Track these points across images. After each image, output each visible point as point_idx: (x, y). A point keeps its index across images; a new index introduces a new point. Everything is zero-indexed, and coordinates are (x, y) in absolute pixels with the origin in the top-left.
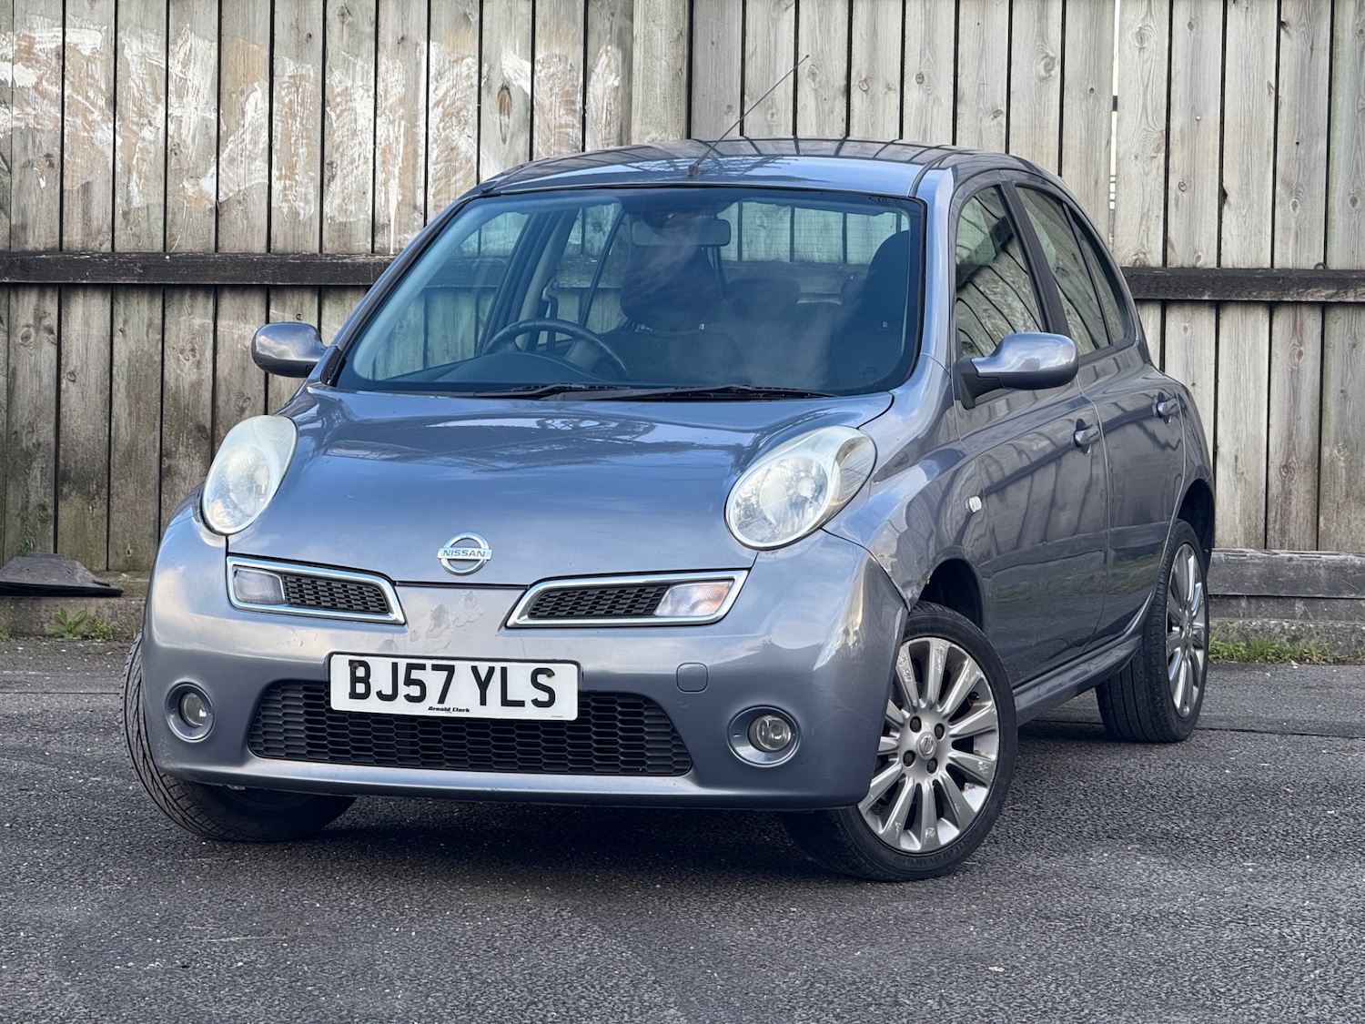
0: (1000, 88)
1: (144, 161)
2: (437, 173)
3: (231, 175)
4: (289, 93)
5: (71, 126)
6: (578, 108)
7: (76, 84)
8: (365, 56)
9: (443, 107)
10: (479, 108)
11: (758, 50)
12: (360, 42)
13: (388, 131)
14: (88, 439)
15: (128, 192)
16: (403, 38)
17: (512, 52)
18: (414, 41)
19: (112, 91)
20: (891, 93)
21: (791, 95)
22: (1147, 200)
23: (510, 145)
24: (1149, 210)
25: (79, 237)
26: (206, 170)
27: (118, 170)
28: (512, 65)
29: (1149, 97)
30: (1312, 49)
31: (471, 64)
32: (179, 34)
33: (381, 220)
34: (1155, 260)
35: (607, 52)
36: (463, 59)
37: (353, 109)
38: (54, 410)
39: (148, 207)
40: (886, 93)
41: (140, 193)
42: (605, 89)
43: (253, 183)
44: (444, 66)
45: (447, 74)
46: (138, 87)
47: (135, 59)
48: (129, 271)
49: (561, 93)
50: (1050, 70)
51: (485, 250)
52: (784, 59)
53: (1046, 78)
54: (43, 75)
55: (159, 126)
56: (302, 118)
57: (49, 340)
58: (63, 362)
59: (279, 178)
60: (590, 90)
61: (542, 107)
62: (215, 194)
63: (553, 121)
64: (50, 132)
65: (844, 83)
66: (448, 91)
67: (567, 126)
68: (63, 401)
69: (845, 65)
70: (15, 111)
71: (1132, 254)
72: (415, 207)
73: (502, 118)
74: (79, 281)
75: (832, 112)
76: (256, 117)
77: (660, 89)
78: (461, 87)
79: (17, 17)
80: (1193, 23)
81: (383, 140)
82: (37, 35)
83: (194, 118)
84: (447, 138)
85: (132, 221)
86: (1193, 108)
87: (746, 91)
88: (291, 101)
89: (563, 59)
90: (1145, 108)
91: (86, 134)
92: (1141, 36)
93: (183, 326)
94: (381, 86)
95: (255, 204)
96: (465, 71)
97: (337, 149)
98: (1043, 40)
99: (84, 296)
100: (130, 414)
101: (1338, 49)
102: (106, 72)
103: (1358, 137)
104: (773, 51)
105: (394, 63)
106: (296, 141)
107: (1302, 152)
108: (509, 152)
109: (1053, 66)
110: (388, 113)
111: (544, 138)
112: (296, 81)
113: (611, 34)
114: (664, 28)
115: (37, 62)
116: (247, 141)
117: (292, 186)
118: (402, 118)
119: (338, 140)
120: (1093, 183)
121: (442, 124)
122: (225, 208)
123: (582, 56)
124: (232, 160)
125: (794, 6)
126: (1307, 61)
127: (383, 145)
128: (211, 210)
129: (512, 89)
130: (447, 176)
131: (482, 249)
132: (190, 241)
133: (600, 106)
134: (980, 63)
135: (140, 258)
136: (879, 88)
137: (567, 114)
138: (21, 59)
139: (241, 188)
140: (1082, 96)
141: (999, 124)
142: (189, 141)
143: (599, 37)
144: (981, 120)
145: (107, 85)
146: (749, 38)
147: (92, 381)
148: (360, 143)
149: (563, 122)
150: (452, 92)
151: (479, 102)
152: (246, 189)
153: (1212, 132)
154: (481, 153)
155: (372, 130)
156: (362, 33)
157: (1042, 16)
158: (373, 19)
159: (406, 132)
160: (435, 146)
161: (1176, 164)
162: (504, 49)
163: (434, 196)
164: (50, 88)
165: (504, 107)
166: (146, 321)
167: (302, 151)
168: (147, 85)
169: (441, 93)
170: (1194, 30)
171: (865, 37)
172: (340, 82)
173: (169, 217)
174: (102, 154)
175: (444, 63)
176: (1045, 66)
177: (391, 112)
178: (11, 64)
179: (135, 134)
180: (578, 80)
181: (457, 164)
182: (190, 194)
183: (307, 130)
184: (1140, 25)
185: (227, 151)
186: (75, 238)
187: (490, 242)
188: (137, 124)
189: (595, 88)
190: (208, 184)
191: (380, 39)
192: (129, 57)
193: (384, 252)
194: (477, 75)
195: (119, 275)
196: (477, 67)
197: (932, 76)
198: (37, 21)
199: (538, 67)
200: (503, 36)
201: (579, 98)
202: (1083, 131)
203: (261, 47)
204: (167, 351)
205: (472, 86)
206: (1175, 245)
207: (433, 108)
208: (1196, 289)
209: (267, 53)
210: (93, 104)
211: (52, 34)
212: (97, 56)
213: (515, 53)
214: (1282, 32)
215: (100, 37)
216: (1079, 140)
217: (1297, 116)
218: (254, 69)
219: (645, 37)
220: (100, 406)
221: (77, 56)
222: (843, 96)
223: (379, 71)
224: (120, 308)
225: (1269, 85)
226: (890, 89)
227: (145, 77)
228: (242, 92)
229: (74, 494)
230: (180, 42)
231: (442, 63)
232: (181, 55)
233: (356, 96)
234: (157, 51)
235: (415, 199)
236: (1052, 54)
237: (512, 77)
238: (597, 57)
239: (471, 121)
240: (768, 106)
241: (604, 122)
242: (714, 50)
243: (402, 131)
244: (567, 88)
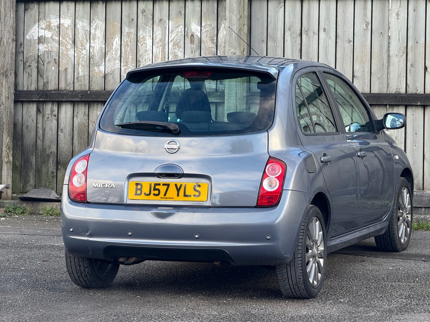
0: (351, 33)
1: (83, 61)
3: (109, 65)
4: (126, 38)
5: (61, 50)
6: (215, 42)
7: (63, 36)
8: (149, 26)
9: (173, 42)
10: (184, 42)
11: (272, 21)
12: (148, 21)
13: (156, 50)
14: (66, 151)
15: (78, 71)
16: (161, 20)
17: (194, 24)
18: (164, 20)
19: (74, 38)
21: (283, 36)
22: (400, 70)
23: (194, 54)
24: (400, 74)
25: (64, 86)
26: (101, 64)
27: (75, 64)
28: (195, 28)
29: (400, 34)
31: (182, 28)
32: (94, 20)
34: (403, 91)
35: (224, 23)
36: (179, 26)
37: (146, 43)
38: (56, 141)
39: (84, 76)
40: (313, 35)
41: (82, 71)
42: (223, 35)
43: (115, 67)
45: (174, 31)
46: (81, 37)
47: (81, 28)
48: (77, 96)
49: (210, 37)
50: (367, 27)
52: (280, 24)
53: (366, 29)
54: (53, 33)
55: (88, 49)
56: (130, 46)
57: (55, 119)
58: (59, 126)
59: (123, 66)
60: (219, 35)
61: (204, 41)
62: (104, 72)
63: (207, 46)
64: (55, 52)
65: (300, 32)
66: (175, 37)
67: (211, 48)
68: (59, 139)
69: (300, 26)
70: (45, 45)
71: (395, 89)
73: (191, 45)
74: (62, 100)
75: (296, 42)
76: (116, 46)
78: (179, 35)
79: (46, 15)
80: (415, 9)
81: (155, 53)
82: (52, 21)
83: (98, 47)
84: (174, 52)
85: (79, 80)
86: (415, 38)
87: (268, 35)
88: (127, 41)
89: (210, 25)
90: (399, 39)
91: (66, 52)
92: (398, 15)
93: (94, 114)
94: (154, 35)
95: (116, 75)
96: (180, 30)
97: (141, 56)
98: (365, 16)
99: (65, 105)
100: (79, 143)
102: (72, 32)
104: (277, 22)
105: (158, 28)
106: (128, 54)
109: (369, 25)
111: (205, 52)
112: (129, 34)
113: (225, 17)
114: (235, 15)
115: (52, 29)
116: (114, 54)
117: (127, 68)
118: (161, 46)
119: (141, 53)
120: (382, 65)
121: (173, 48)
122: (107, 76)
123: (216, 24)
124: (109, 60)
125: (283, 6)
127: (155, 55)
128: (103, 76)
129: (195, 36)
132: (97, 87)
133: (222, 41)
134: (344, 24)
135: (81, 92)
136: (311, 34)
137: (212, 44)
138: (47, 28)
139: (112, 69)
140: (378, 35)
141: (351, 45)
142: (96, 54)
143: (221, 19)
144: (345, 44)
145: (72, 37)
146: (269, 17)
147: (67, 132)
148: (148, 54)
149: (210, 46)
151: (184, 40)
152: (113, 69)
153: (422, 47)
155: (152, 50)
156: (149, 18)
157: (365, 8)
158: (152, 13)
159: (162, 50)
160: (171, 55)
161: (410, 58)
162: (192, 23)
164: (55, 38)
165: (192, 42)
166: (83, 113)
167: (130, 57)
168: (84, 36)
169: (172, 37)
170: (416, 12)
171: (306, 16)
172: (142, 34)
173: (90, 79)
174: (71, 59)
175: (174, 28)
176: (366, 25)
177: (157, 44)
178: (44, 30)
179: (80, 52)
180: (215, 32)
182: (97, 71)
183: (132, 50)
184: (397, 11)
185: (108, 57)
186: (62, 86)
188: (81, 49)
189: (220, 35)
190: (102, 68)
191: (154, 20)
192: (79, 27)
194: (184, 31)
195: (74, 98)
196: (184, 29)
197: (328, 29)
198: (52, 16)
199: (202, 28)
200: (191, 18)
201: (215, 38)
202: (379, 48)
203: (118, 23)
204: (90, 122)
205: (182, 35)
206: (410, 86)
207: (170, 42)
208: (415, 101)
209: (120, 25)
210: (68, 43)
211: (56, 20)
212: (69, 27)
215: (70, 21)
216: (377, 50)
218: (116, 30)
220: (70, 140)
221: (64, 27)
222: (299, 36)
223: (154, 30)
224: (76, 108)
226: (315, 34)
227: (83, 34)
228: (112, 38)
229: (62, 168)
230: (94, 22)
232: (94, 27)
233: (147, 39)
234: (87, 25)
236: (368, 21)
237: (195, 32)
238: (221, 25)
239: (182, 46)
240: (275, 41)
241: (223, 46)
242: (258, 21)
243: (161, 50)
244: (211, 35)
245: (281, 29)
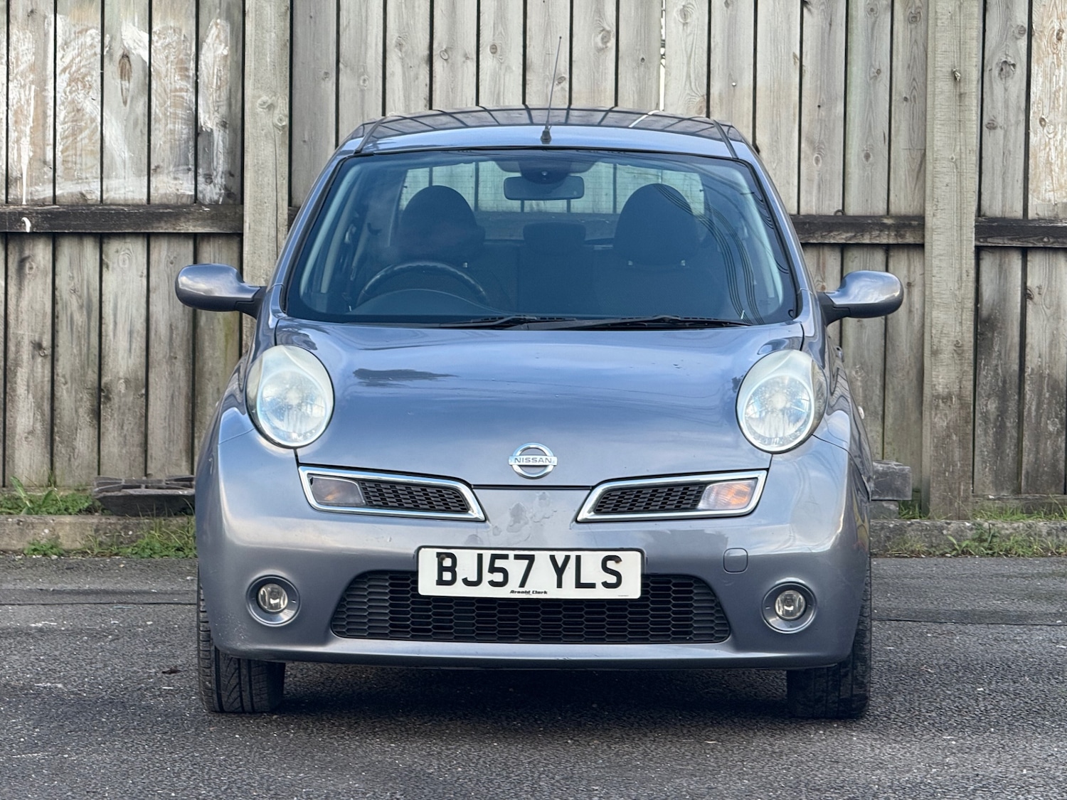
0: (563, 59)
2: (64, 132)
6: (191, 75)
9: (69, 73)
10: (102, 75)
11: (351, 23)
13: (20, 94)
16: (32, 12)
17: (131, 24)
18: (42, 13)
20: (468, 61)
21: (380, 63)
23: (131, 107)
28: (131, 36)
29: (692, 65)
30: (830, 25)
31: (94, 34)
33: (14, 173)
35: (217, 24)
36: (86, 31)
40: (464, 62)
42: (215, 57)
44: (70, 37)
45: (73, 43)
49: (176, 60)
50: (606, 43)
51: (107, 199)
52: (374, 31)
53: (603, 49)
60: (202, 58)
61: (158, 73)
63: (169, 86)
65: (427, 52)
66: (73, 59)
67: (181, 90)
69: (428, 37)
72: (45, 162)
73: (123, 82)
75: (417, 78)
77: (270, 57)
78: (85, 55)
80: (729, 1)
81: (15, 101)
84: (73, 101)
86: (730, 75)
87: (341, 60)
89: (177, 30)
90: (688, 76)
92: (684, 13)
94: (12, 54)
96: (89, 41)
98: (600, 16)
101: (853, 25)
103: (871, 103)
104: (364, 24)
105: (24, 34)
107: (823, 114)
108: (130, 113)
109: (610, 39)
110: (19, 78)
111: (161, 101)
113: (220, 8)
114: (273, 3)
118: (32, 82)
121: (69, 88)
123: (194, 28)
126: (826, 35)
127: (15, 107)
129: (132, 58)
130: (74, 134)
131: (104, 197)
133: (211, 72)
134: (546, 35)
136: (458, 58)
137: (181, 79)
140: (634, 65)
141: (563, 89)
143: (209, 12)
144: (547, 86)
146: (343, 13)
149: (178, 87)
150: (77, 60)
151: (102, 68)
153: (746, 97)
154: (104, 114)
155: (5, 93)
159: (36, 96)
160: (62, 107)
162: (124, 22)
163: (62, 152)
165: (125, 73)
169: (67, 60)
170: (730, 8)
171: (445, 12)
175: (70, 34)
176: (602, 39)
177: (22, 77)
180: (191, 49)
181: (83, 124)
184: (683, 4)
187: (112, 190)
189: (207, 56)
191: (11, 12)
193: (17, 202)
194: (100, 44)
196: (100, 38)
197: (504, 46)
199: (155, 38)
200: (122, 10)
201: (192, 65)
202: (636, 97)
205: (95, 54)
207: (60, 74)
213: (134, 25)
214: (805, 10)
216: (632, 103)
217: (819, 82)
219: (256, 11)
222: (427, 63)
223: (11, 40)
225: (795, 56)
226: (467, 58)
231: (68, 34)
235: (44, 154)
236: (608, 28)
237: (132, 47)
238: (207, 28)
239: (94, 85)
240: (361, 73)
241: (214, 87)
242: (312, 23)
243: (33, 94)
244: (181, 56)
245: (376, 45)
